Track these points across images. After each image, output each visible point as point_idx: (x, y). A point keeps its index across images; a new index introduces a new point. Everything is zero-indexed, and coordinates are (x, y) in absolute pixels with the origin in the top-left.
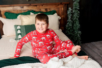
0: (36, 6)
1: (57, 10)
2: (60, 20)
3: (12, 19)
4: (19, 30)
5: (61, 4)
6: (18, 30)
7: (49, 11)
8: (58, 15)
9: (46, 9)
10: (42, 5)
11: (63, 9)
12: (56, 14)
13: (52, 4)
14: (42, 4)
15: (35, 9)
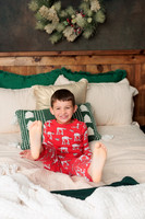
0: (74, 56)
1: (128, 69)
2: (135, 98)
3: (13, 88)
7: (106, 70)
8: (132, 84)
9: (100, 67)
10: (90, 56)
12: (125, 81)
13: (116, 54)
14: (90, 52)
15: (69, 64)
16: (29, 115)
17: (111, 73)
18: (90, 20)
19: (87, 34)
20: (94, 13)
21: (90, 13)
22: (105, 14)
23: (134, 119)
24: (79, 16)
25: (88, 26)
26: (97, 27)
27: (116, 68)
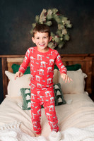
1: (82, 64)
2: (85, 79)
4: (28, 96)
5: (89, 56)
6: (26, 95)
7: (70, 64)
8: (84, 72)
9: (67, 62)
10: (62, 57)
11: (91, 63)
12: (80, 70)
16: (27, 92)
17: (73, 66)
18: (61, 39)
19: (60, 46)
20: (64, 35)
21: (61, 36)
22: (69, 36)
23: (85, 90)
24: (56, 37)
25: (60, 42)
26: (65, 43)
27: (75, 63)
